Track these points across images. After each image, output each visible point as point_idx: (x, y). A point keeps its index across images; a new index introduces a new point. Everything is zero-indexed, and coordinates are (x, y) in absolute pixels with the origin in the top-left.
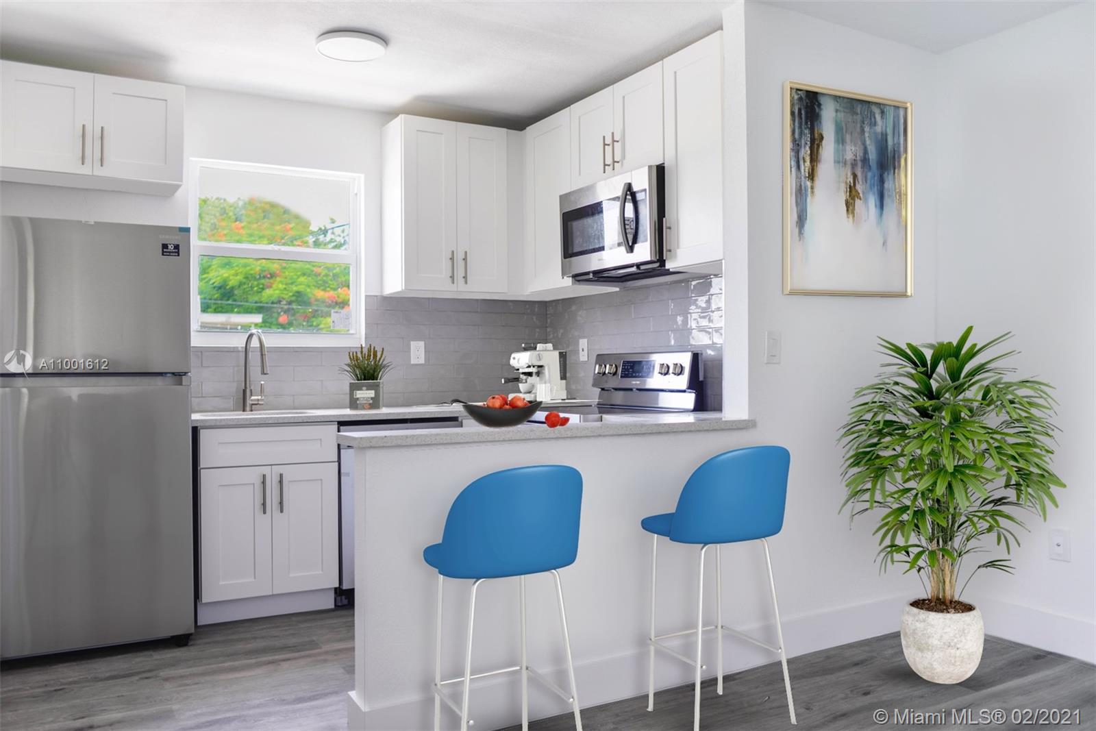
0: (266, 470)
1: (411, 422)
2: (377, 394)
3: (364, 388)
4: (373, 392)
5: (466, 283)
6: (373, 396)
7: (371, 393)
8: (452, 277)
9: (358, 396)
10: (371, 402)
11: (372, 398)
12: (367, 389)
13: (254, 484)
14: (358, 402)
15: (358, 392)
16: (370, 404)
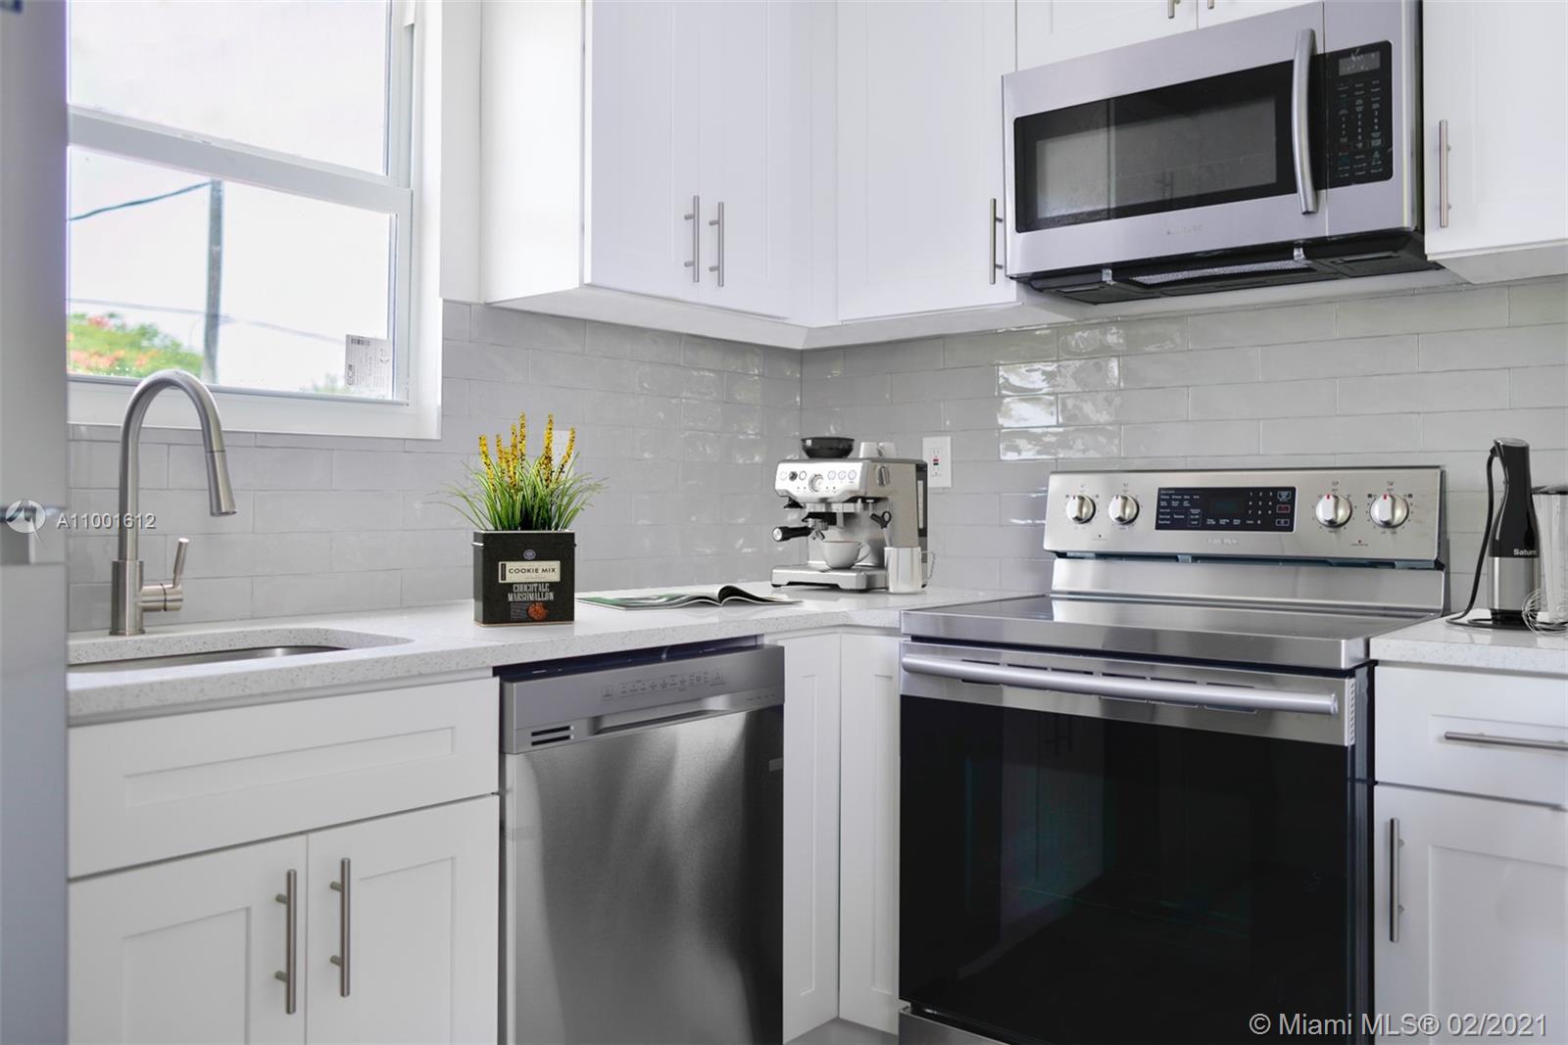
0: (289, 854)
1: (670, 658)
2: (568, 571)
3: (530, 553)
4: (556, 565)
5: (721, 283)
6: (555, 577)
7: (549, 571)
8: (693, 264)
9: (510, 578)
10: (551, 596)
11: (552, 586)
12: (538, 558)
13: (248, 910)
14: (510, 598)
15: (510, 565)
16: (546, 604)
